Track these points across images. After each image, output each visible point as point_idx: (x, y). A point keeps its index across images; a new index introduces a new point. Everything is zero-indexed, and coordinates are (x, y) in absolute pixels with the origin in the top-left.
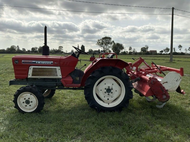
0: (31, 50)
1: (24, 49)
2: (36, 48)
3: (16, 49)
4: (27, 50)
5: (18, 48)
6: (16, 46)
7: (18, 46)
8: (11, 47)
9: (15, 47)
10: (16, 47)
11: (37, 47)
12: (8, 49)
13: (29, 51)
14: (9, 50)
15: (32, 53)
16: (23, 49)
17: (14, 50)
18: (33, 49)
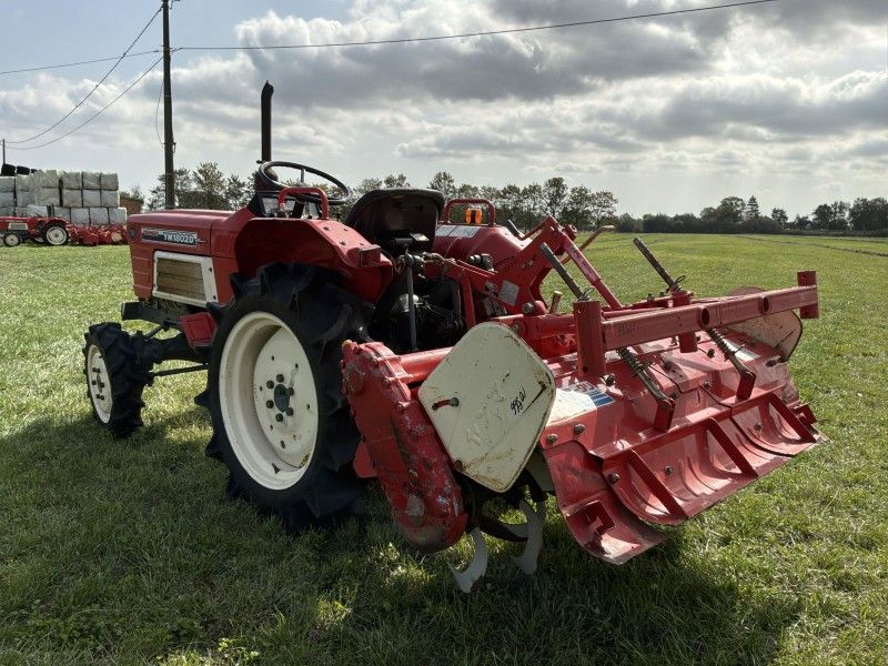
0: (811, 218)
1: (780, 215)
2: (842, 207)
3: (743, 214)
4: (791, 219)
5: (755, 208)
6: (746, 200)
7: (753, 200)
8: (724, 203)
9: (739, 203)
10: (743, 204)
11: (845, 201)
12: (709, 213)
13: (802, 222)
14: (713, 219)
15: (817, 232)
16: (775, 211)
17: (735, 216)
18: (823, 211)
